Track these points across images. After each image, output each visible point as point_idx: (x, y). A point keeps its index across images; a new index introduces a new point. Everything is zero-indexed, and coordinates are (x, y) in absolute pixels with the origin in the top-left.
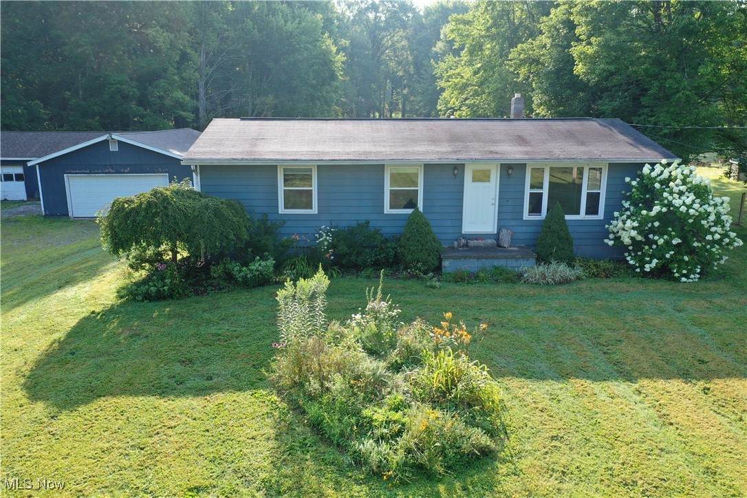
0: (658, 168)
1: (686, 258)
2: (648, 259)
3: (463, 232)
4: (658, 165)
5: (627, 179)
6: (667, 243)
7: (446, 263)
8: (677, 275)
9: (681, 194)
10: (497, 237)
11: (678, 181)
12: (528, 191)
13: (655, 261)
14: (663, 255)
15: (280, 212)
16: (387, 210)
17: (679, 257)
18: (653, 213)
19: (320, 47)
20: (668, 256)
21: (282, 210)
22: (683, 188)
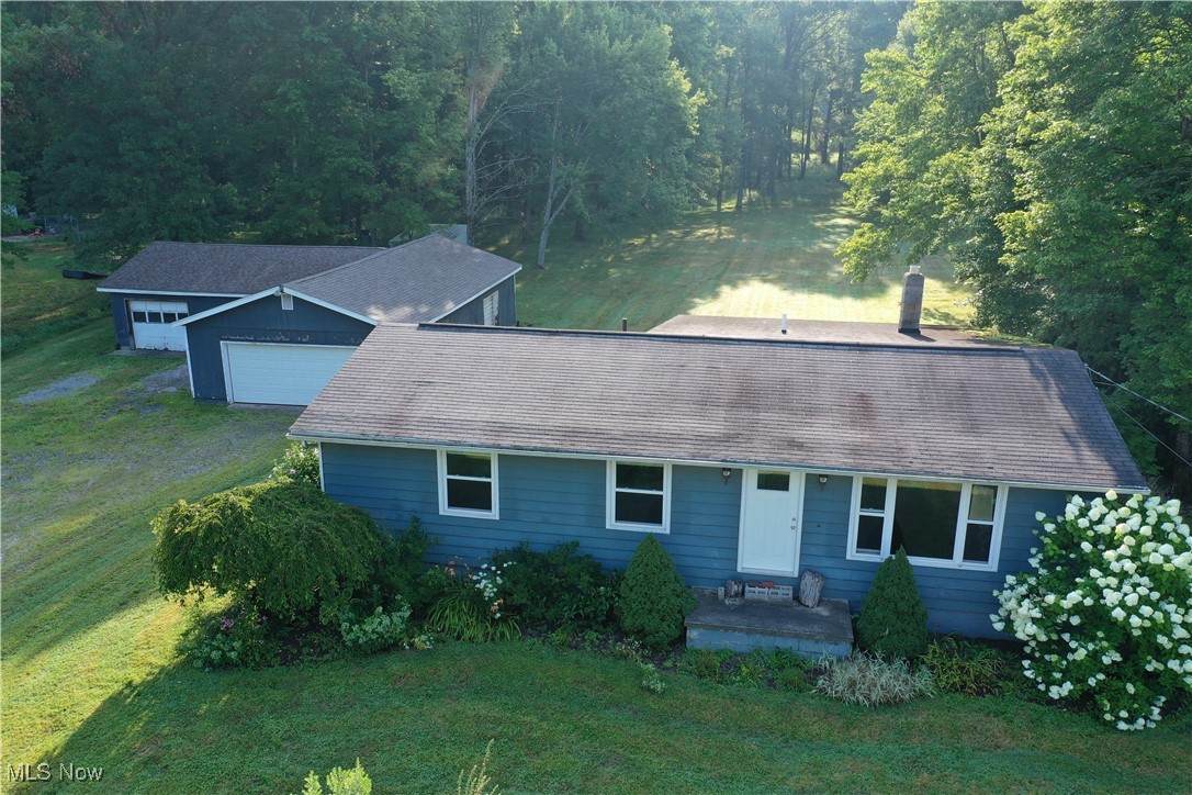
0: (1097, 508)
1: (1131, 689)
2: (1058, 675)
3: (739, 570)
4: (1098, 501)
5: (1040, 516)
6: (1095, 656)
7: (692, 634)
8: (1108, 717)
9: (1123, 576)
10: (796, 584)
11: (1123, 549)
12: (856, 512)
13: (1068, 686)
14: (1084, 676)
15: (441, 513)
16: (611, 522)
17: (1117, 684)
18: (1066, 604)
19: (665, 83)
20: (1092, 682)
21: (444, 509)
22: (1129, 566)
